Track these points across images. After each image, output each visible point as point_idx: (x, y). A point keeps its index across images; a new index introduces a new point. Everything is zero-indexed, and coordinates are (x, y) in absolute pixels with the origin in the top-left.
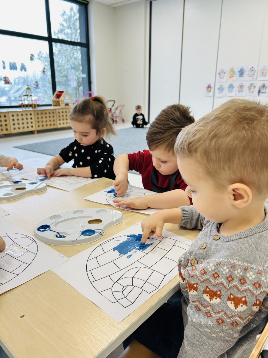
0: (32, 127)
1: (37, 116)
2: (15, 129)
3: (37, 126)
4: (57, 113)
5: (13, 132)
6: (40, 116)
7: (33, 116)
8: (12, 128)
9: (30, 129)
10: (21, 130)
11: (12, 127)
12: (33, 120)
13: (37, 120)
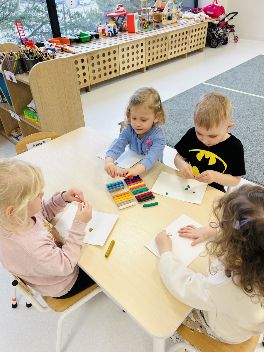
0: (142, 62)
1: (148, 46)
2: (124, 69)
3: (147, 61)
4: (170, 37)
5: (123, 73)
6: (151, 46)
7: (143, 48)
8: (121, 69)
9: (140, 66)
10: (131, 69)
11: (122, 66)
12: (143, 54)
13: (148, 52)
